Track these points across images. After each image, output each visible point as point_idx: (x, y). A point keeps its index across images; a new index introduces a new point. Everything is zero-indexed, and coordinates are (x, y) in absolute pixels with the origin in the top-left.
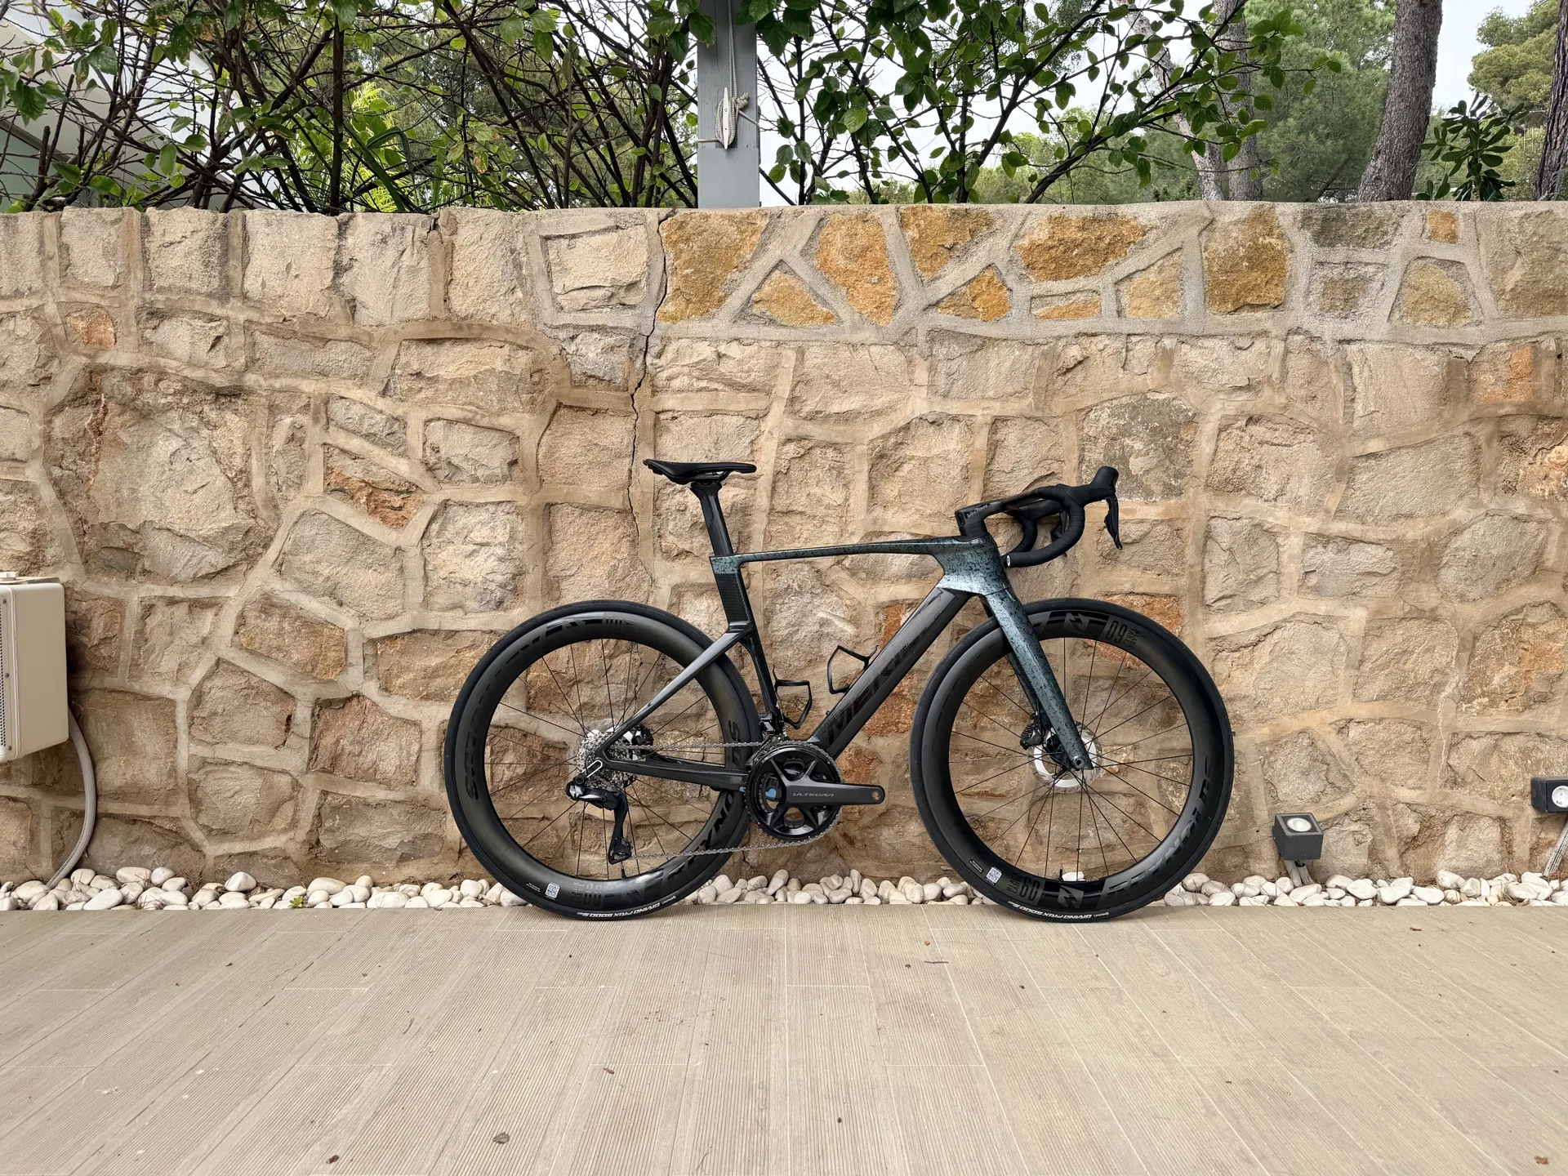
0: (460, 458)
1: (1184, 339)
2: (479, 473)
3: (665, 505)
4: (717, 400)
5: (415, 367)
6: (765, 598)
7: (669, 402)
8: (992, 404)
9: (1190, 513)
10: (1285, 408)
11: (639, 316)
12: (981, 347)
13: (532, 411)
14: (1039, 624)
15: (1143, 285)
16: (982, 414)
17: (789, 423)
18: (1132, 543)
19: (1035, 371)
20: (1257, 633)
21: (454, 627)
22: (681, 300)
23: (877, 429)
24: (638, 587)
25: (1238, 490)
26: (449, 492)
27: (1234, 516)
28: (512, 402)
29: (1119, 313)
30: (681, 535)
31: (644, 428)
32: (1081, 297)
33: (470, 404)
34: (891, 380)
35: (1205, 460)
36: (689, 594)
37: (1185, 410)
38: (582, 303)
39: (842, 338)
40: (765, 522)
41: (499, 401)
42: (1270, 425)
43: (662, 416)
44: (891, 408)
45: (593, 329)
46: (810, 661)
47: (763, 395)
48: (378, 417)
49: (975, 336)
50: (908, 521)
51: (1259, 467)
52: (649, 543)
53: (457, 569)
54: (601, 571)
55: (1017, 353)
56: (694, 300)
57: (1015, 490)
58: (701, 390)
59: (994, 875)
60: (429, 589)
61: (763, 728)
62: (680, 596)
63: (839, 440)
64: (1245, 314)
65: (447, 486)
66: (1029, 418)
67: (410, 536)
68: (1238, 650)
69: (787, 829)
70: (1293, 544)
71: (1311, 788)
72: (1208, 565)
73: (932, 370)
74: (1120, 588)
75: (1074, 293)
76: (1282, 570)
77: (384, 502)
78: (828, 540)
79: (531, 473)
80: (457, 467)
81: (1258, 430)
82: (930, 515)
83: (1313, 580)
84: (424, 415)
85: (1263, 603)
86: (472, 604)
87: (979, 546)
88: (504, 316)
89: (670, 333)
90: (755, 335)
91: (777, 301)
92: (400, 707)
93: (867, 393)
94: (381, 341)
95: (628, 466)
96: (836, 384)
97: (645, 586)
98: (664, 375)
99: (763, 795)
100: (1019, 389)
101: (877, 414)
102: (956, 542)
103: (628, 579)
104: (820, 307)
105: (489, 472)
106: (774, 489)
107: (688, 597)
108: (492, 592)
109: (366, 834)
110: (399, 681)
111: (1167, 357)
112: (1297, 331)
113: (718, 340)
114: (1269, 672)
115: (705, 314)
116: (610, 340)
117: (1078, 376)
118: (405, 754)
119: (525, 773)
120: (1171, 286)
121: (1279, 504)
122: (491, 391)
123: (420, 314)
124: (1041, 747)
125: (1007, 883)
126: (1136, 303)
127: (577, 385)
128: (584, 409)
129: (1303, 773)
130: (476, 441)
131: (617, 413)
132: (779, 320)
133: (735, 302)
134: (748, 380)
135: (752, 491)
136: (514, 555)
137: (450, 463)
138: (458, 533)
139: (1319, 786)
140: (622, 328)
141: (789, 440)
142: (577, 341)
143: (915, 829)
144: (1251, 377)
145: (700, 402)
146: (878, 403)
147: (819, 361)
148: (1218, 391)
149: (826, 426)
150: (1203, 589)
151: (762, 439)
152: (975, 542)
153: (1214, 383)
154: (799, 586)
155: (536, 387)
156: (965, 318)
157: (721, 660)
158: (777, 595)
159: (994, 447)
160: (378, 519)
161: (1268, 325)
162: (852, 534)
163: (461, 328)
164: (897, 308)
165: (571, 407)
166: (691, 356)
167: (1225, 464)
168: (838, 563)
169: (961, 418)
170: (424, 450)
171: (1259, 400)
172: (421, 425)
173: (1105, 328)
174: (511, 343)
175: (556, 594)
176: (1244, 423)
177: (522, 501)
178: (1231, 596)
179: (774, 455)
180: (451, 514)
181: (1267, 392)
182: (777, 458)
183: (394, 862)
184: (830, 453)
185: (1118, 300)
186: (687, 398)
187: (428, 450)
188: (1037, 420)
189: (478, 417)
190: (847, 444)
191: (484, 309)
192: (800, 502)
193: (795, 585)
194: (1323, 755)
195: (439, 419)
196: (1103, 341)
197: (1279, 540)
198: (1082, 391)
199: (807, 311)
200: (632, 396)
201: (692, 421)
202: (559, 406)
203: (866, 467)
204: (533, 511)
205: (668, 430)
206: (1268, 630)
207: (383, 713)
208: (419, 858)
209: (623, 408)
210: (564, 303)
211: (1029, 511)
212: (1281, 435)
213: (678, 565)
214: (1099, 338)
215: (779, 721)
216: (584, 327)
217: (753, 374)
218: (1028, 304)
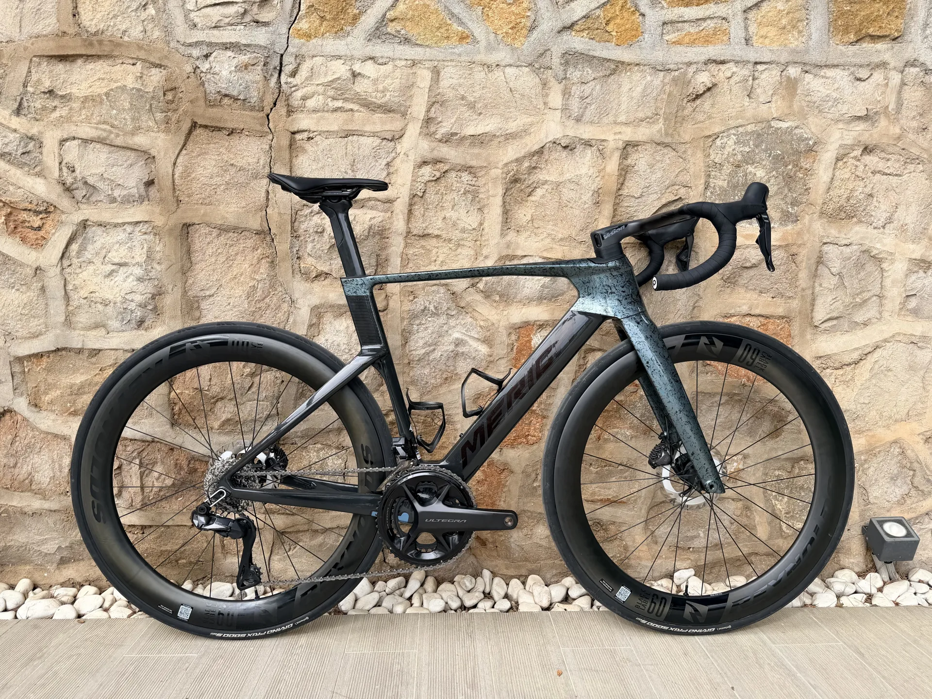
0: (96, 178)
1: (807, 68)
2: (116, 193)
3: (303, 227)
4: (352, 121)
5: (47, 84)
6: (403, 319)
7: (303, 121)
8: (624, 129)
9: (806, 238)
10: (899, 138)
11: (273, 33)
12: (614, 72)
13: (167, 131)
14: (673, 347)
15: (770, 14)
16: (614, 138)
17: (425, 147)
18: (751, 267)
19: (665, 97)
20: (860, 352)
21: (97, 346)
22: (314, 17)
23: (511, 152)
24: (279, 307)
25: (850, 217)
26: (87, 212)
27: (846, 242)
28: (147, 121)
29: (747, 41)
30: (320, 257)
31: (280, 148)
32: (710, 24)
33: (104, 123)
34: (526, 102)
35: (822, 188)
36: (329, 314)
37: (806, 139)
38: (215, 20)
39: (478, 58)
40: (402, 245)
41: (133, 119)
42: (883, 155)
43: (298, 137)
44: (524, 132)
45: (227, 47)
46: (446, 379)
47: (398, 116)
48: (12, 136)
49: (609, 60)
50: (539, 245)
51: (871, 195)
52: (287, 265)
53: (97, 288)
54: (239, 291)
55: (649, 78)
56: (328, 17)
57: (645, 213)
58: (336, 110)
59: (623, 594)
60: (70, 308)
61: (396, 452)
62: (320, 316)
63: (473, 163)
64: (866, 45)
65: (85, 206)
66: (659, 144)
67: (50, 254)
68: (841, 368)
69: (419, 553)
70: (897, 269)
71: (898, 491)
72: (817, 289)
73: (566, 93)
74: (738, 309)
75: (704, 19)
76: (885, 293)
77: (24, 222)
78: (464, 263)
79: (167, 193)
80: (94, 187)
81: (871, 160)
82: (561, 240)
83: (913, 303)
84: (59, 134)
85: (865, 324)
86: (114, 324)
87: (616, 268)
88: (136, 33)
89: (304, 50)
90: (390, 54)
91: (411, 20)
92: (50, 423)
93: (502, 115)
94: (11, 58)
95: (265, 188)
96: (472, 106)
97: (285, 307)
98: (299, 94)
99: (397, 520)
100: (650, 114)
101: (510, 137)
102: (592, 265)
103: (267, 300)
104: (455, 26)
105: (125, 192)
106: (410, 212)
107: (328, 318)
108: (132, 312)
109: (25, 540)
110: (47, 398)
111: (791, 86)
112: (913, 63)
113: (352, 58)
114: (868, 388)
115: (340, 32)
116: (244, 58)
117: (706, 103)
118: (57, 466)
119: (173, 485)
120: (797, 15)
121: (887, 231)
122: (124, 110)
123: (49, 30)
124: (668, 467)
125: (636, 601)
126: (763, 31)
127: (211, 104)
128: (219, 129)
129: (892, 479)
130: (111, 161)
131: (252, 133)
132: (413, 39)
133: (369, 20)
134: (384, 100)
135: (389, 214)
136: (153, 274)
137: (86, 183)
138: (97, 254)
139: (905, 489)
140: (256, 46)
141: (425, 163)
142: (211, 59)
143: (542, 532)
144: (870, 107)
145: (334, 123)
146: (512, 126)
147: (455, 81)
148: (837, 121)
149: (462, 149)
150: (812, 310)
151: (398, 161)
152: (611, 264)
153: (834, 113)
154: (436, 308)
155: (170, 106)
156: (599, 42)
157: (353, 383)
158: (414, 316)
159: (624, 172)
160: (18, 239)
161: (887, 57)
162: (486, 257)
163: (91, 44)
164: (532, 29)
165: (206, 127)
166: (326, 74)
167: (840, 192)
168: (473, 285)
169: (593, 142)
170: (60, 169)
171: (875, 130)
172: (57, 145)
173: (733, 55)
174: (144, 61)
175: (197, 314)
176: (860, 152)
177: (159, 221)
178: (837, 318)
179: (409, 177)
180: (90, 235)
181: (883, 122)
182: (414, 181)
183: (55, 565)
184: (466, 177)
185: (746, 28)
186: (322, 118)
187: (65, 170)
188: (667, 145)
189: (113, 136)
190: (481, 167)
191: (115, 25)
192: (436, 225)
193: (432, 308)
194: (911, 463)
195: (74, 138)
196: (730, 68)
197: (885, 265)
198: (710, 117)
199: (442, 30)
200: (268, 116)
201: (328, 142)
202: (194, 125)
203: (500, 191)
204: (171, 231)
205: (304, 150)
206: (869, 349)
207: (34, 428)
208: (79, 560)
209: (259, 128)
210: (197, 20)
211: (657, 235)
212: (893, 166)
213: (317, 286)
214: (727, 65)
215: (412, 445)
216: (217, 44)
217: (388, 94)
218: (660, 29)
